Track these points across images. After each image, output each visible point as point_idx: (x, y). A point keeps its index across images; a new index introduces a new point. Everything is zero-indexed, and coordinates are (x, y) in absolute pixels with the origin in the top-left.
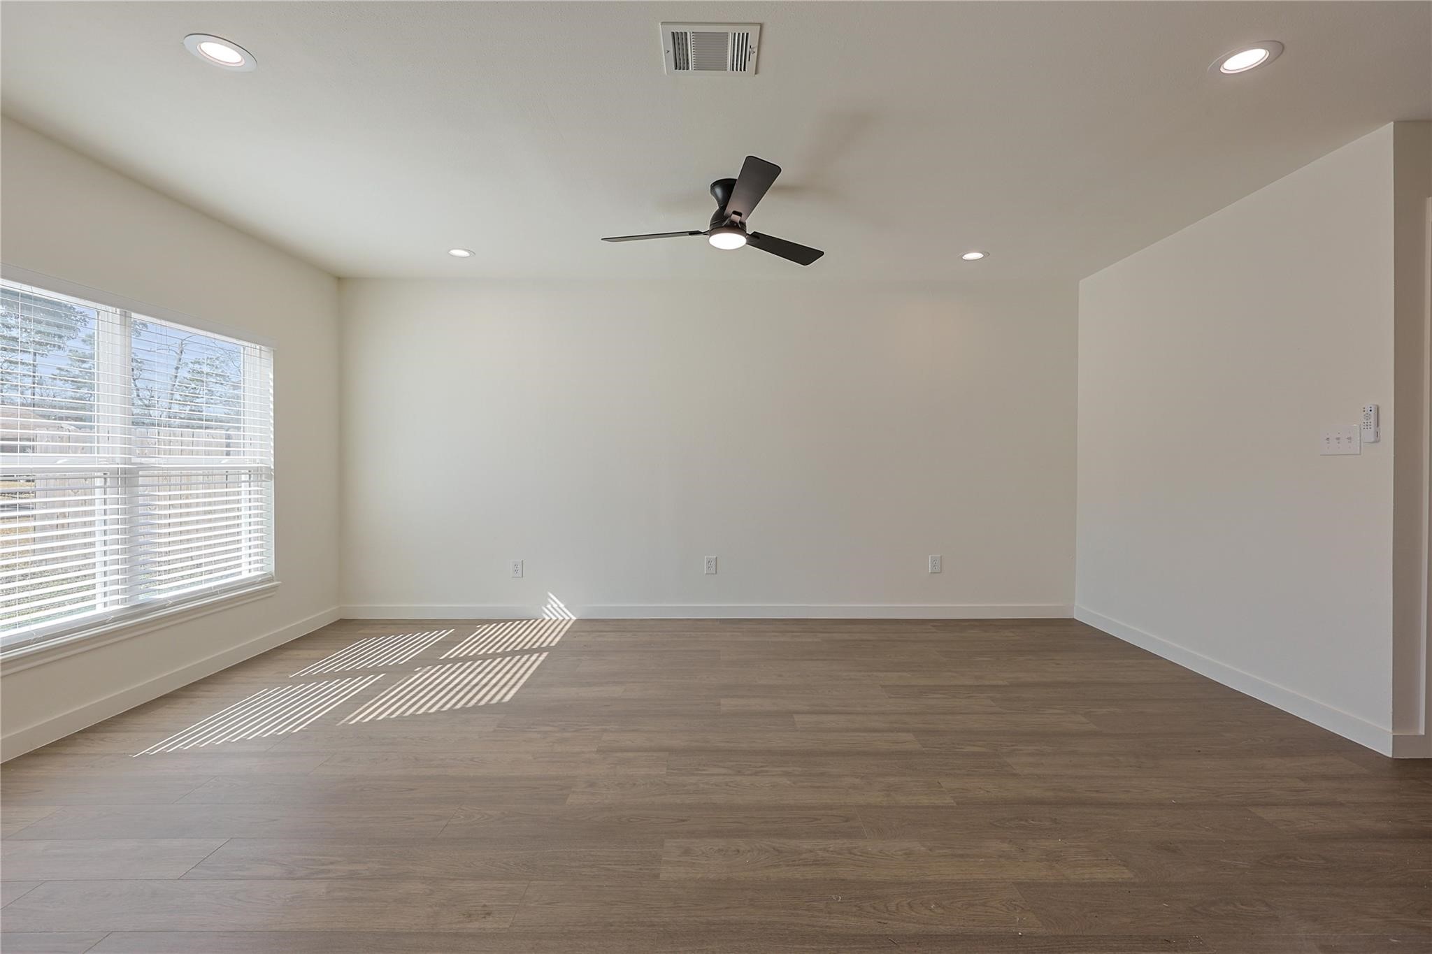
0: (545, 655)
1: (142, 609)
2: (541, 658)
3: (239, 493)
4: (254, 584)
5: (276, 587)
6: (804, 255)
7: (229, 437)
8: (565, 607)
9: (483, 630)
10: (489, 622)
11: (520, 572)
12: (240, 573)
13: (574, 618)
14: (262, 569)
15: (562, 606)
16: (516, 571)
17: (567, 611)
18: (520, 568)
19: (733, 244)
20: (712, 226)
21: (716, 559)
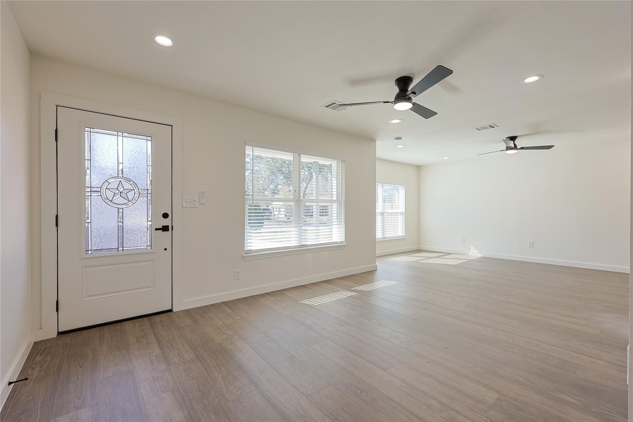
1: (385, 238)
2: (466, 261)
3: (399, 217)
4: (401, 237)
5: (405, 238)
6: (548, 147)
7: (392, 204)
8: (479, 252)
9: (453, 254)
10: (454, 254)
11: (464, 242)
12: (398, 234)
13: (481, 256)
14: (403, 234)
15: (477, 252)
16: (463, 241)
17: (479, 254)
18: (464, 240)
19: (516, 152)
20: (505, 149)
21: (533, 242)
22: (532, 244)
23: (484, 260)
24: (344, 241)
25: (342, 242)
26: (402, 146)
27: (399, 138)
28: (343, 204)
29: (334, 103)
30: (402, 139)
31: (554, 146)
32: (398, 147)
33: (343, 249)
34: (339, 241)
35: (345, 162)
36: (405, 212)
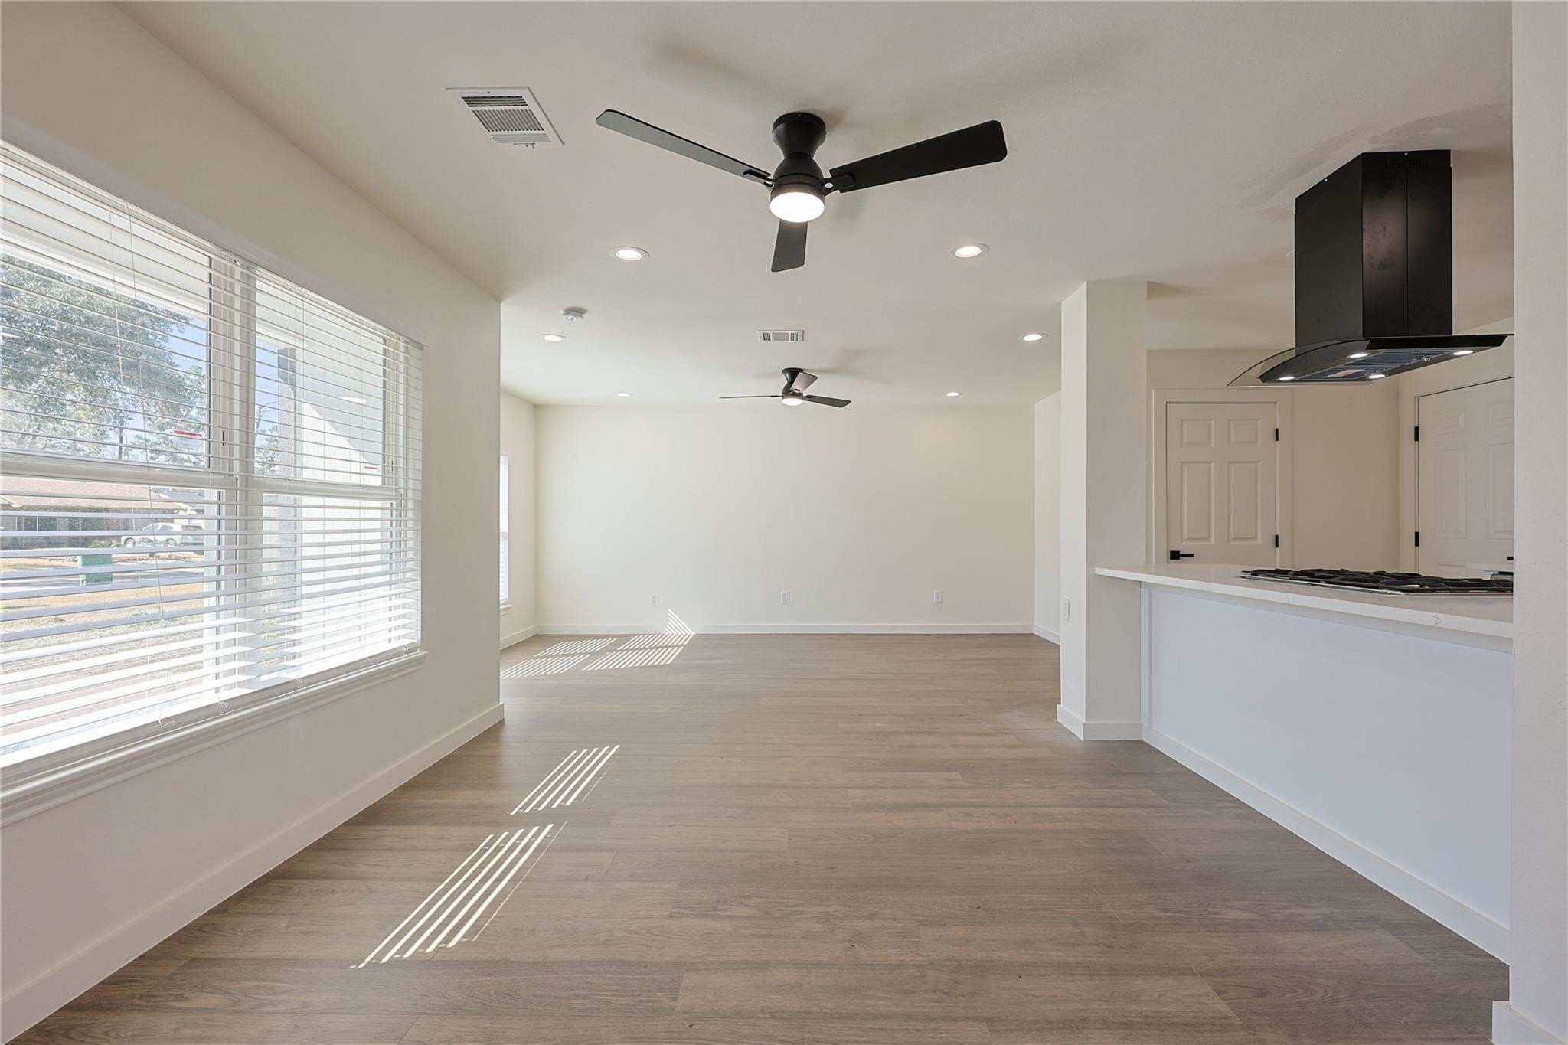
0: (682, 648)
2: (680, 650)
6: (841, 403)
8: (688, 626)
10: (633, 635)
13: (693, 633)
15: (685, 625)
16: (654, 602)
17: (688, 629)
18: (656, 600)
19: (796, 404)
20: (781, 394)
21: (789, 593)
22: (787, 597)
23: (703, 642)
24: (419, 645)
25: (412, 649)
26: (558, 339)
27: (578, 312)
28: (410, 504)
29: (519, 101)
30: (584, 316)
31: (850, 402)
32: (547, 338)
33: (417, 670)
34: (404, 646)
35: (421, 347)
36: (507, 532)
